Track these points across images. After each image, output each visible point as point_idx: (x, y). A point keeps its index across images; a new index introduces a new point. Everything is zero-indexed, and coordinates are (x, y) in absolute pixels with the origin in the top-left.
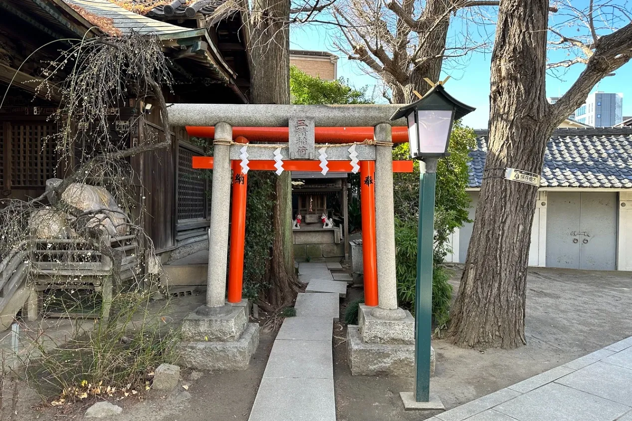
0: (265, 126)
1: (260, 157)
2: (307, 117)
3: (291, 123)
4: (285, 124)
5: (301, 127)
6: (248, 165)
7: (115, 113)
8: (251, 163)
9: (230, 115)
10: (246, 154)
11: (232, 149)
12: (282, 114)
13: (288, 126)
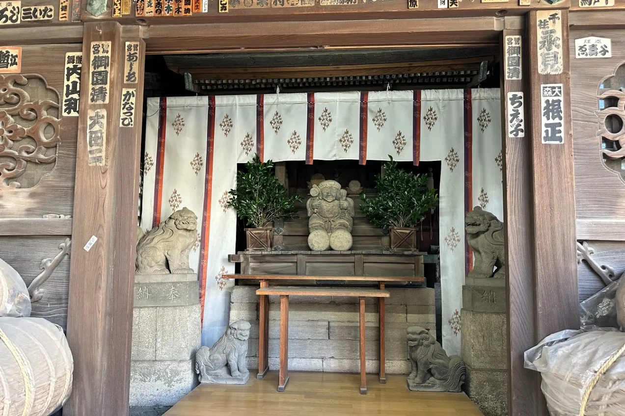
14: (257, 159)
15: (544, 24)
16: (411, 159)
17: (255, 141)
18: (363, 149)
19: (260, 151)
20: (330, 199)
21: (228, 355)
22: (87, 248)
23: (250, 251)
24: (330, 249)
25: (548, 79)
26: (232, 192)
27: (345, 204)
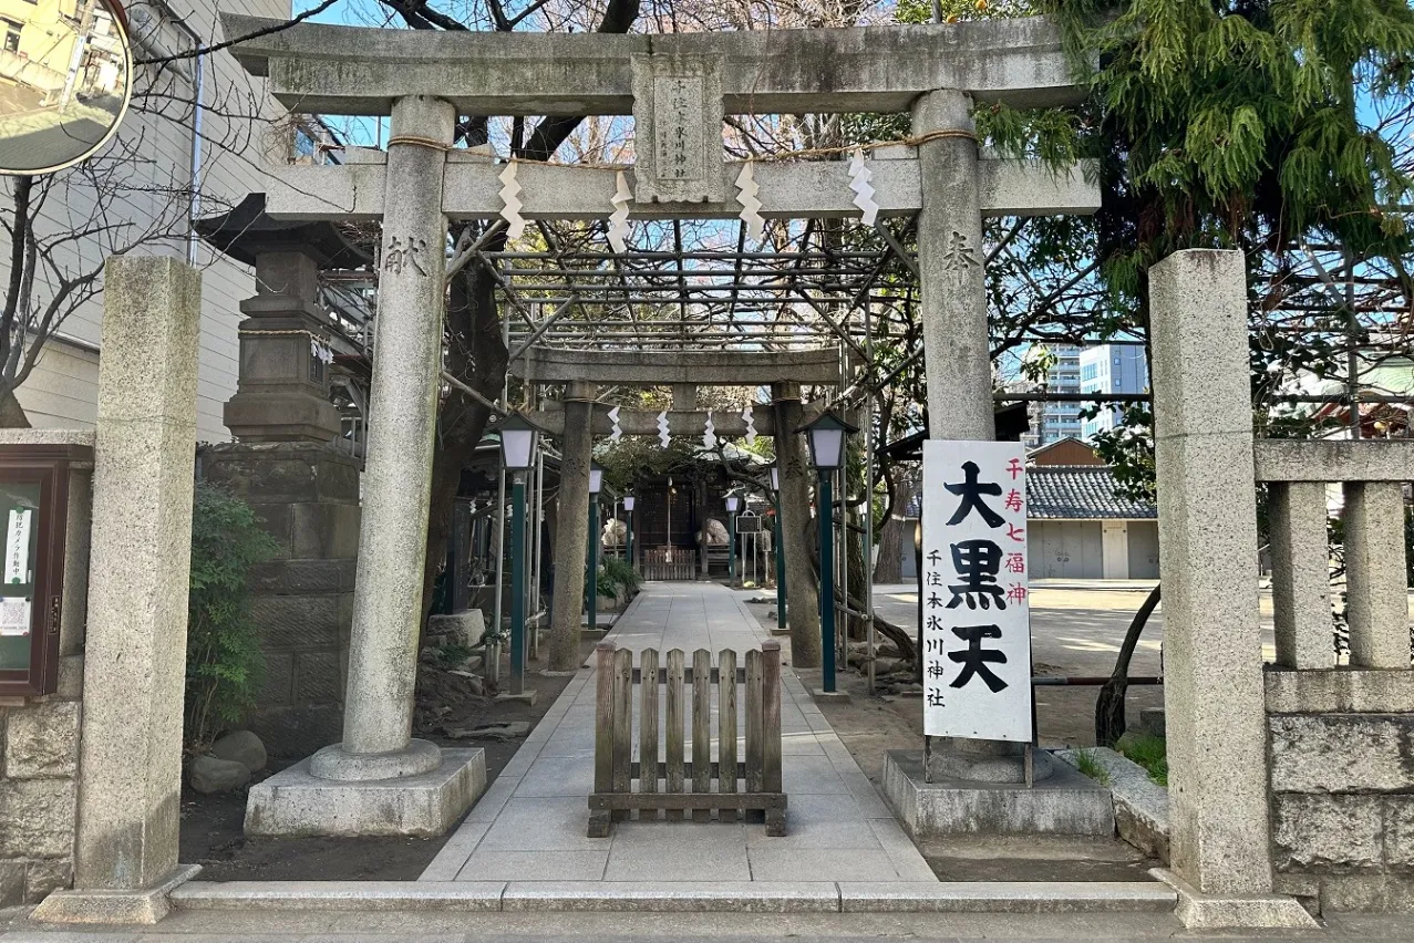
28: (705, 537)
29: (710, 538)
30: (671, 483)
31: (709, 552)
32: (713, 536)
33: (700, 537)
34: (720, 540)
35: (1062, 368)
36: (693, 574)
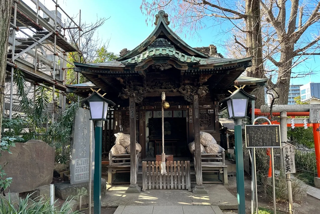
0: (299, 112)
1: (298, 122)
2: (318, 109)
3: (310, 111)
4: (309, 111)
5: (315, 112)
6: (294, 125)
7: (209, 107)
8: (295, 125)
9: (288, 109)
10: (293, 122)
11: (288, 120)
12: (307, 108)
13: (309, 112)
14: (152, 117)
15: (190, 110)
16: (182, 117)
17: (152, 114)
18: (173, 115)
19: (153, 116)
20: (167, 125)
21: (151, 153)
22: (141, 135)
23: (152, 135)
24: (167, 134)
25: (190, 116)
26: (148, 124)
27: (170, 126)
28: (198, 147)
29: (202, 148)
30: (164, 98)
31: (203, 161)
32: (205, 147)
33: (193, 147)
34: (211, 150)
35: (292, 92)
36: (189, 185)
